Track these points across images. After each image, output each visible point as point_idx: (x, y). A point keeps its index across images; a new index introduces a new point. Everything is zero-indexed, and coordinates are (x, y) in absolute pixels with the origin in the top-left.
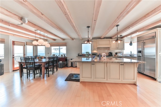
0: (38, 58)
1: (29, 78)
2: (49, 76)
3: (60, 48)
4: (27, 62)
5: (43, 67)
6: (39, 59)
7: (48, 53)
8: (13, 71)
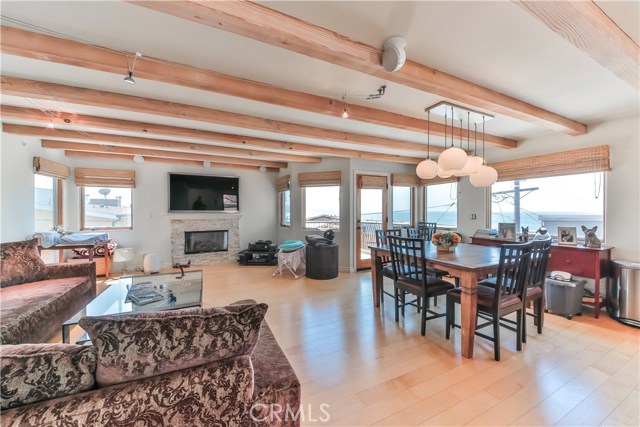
0: (437, 237)
1: (403, 322)
2: (497, 358)
3: (517, 191)
4: (397, 254)
5: (469, 297)
6: (439, 244)
7: (474, 217)
8: (358, 270)
